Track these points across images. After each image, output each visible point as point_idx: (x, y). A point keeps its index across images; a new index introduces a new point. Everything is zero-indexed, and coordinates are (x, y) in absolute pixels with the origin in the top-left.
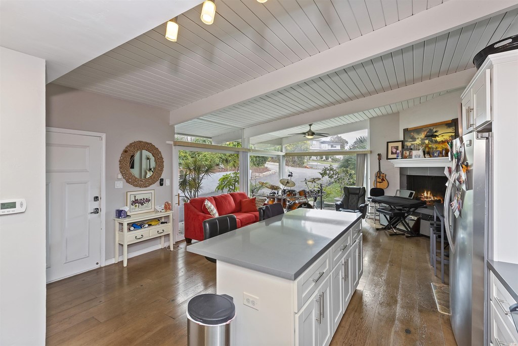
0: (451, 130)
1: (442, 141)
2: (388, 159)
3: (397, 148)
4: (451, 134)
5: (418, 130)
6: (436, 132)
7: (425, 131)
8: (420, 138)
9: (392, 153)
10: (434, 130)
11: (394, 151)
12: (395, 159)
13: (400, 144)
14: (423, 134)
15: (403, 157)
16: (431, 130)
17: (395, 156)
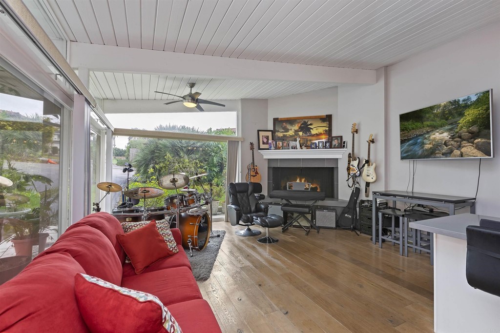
0: (325, 124)
1: (317, 134)
2: (260, 149)
3: (267, 138)
4: (324, 128)
5: (291, 121)
6: (311, 124)
7: (299, 123)
8: (292, 130)
9: (264, 143)
10: (309, 123)
11: (265, 140)
12: (268, 149)
13: (269, 134)
14: (297, 125)
15: (277, 148)
16: (305, 123)
17: (266, 146)
